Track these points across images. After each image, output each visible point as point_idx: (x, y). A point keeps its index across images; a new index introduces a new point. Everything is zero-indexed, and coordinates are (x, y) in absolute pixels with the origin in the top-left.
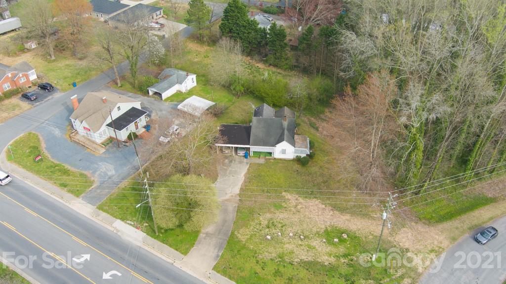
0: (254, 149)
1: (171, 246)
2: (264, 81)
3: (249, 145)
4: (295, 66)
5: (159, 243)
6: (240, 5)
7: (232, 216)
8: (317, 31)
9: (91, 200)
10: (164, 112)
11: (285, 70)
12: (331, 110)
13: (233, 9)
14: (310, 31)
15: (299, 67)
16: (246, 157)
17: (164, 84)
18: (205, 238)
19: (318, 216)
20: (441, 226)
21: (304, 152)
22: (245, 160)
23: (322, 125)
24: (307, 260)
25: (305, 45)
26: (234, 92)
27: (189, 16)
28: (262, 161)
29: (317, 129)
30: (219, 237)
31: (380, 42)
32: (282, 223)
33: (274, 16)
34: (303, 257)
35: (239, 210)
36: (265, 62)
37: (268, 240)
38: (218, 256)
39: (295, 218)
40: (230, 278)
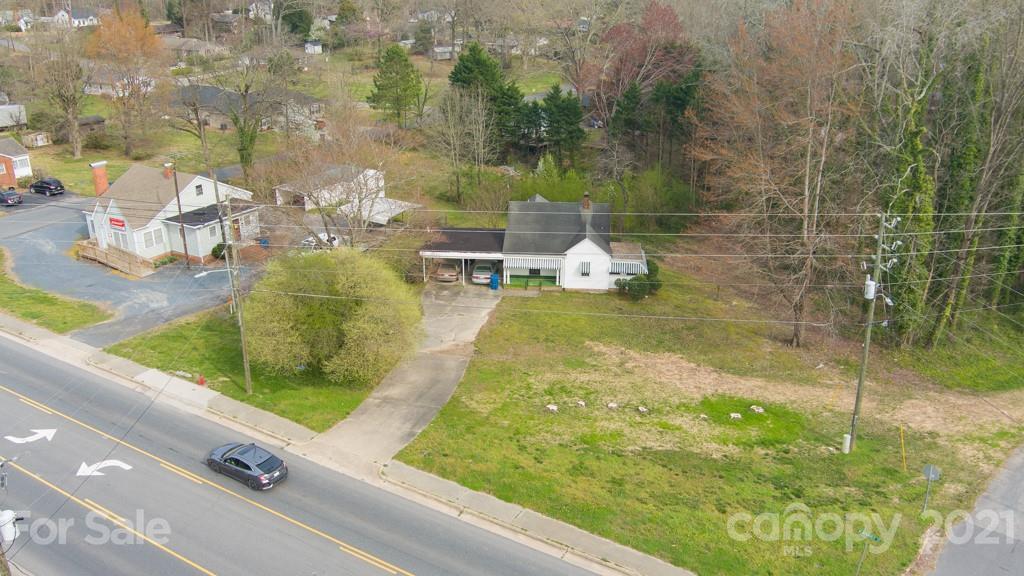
0: (511, 262)
1: (282, 414)
5: (254, 409)
7: (453, 374)
16: (491, 285)
18: (378, 406)
19: (680, 379)
22: (491, 291)
24: (660, 448)
30: (419, 404)
32: (586, 389)
34: (649, 444)
35: (472, 367)
37: (552, 412)
38: (411, 434)
39: (622, 382)
40: (444, 475)
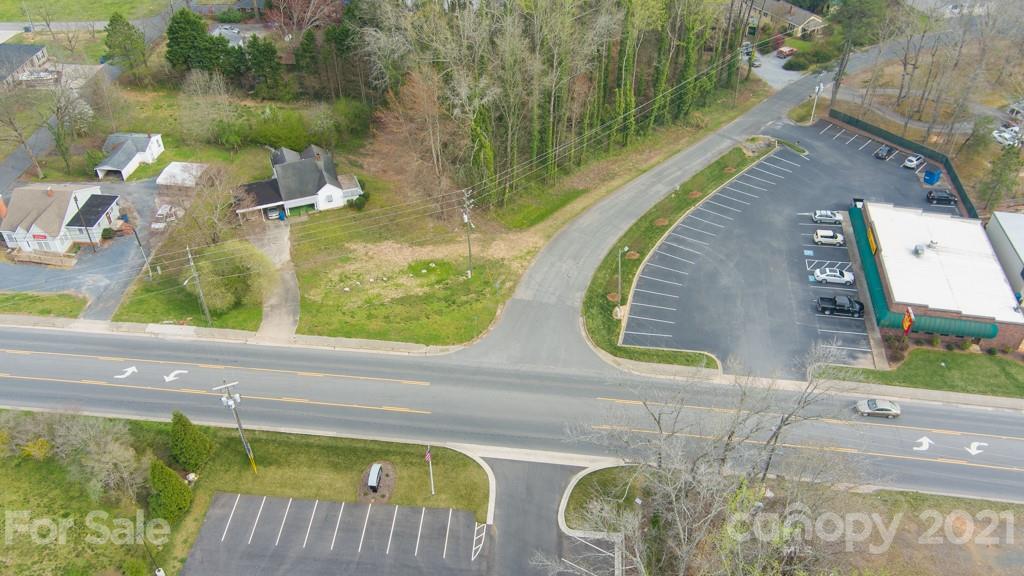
0: (288, 204)
1: (233, 328)
2: (266, 121)
3: (281, 200)
4: (301, 94)
5: (217, 329)
6: (192, 18)
7: (293, 283)
8: (320, 36)
9: (100, 315)
10: (135, 195)
11: (288, 102)
12: (371, 141)
13: (183, 25)
14: (310, 37)
15: (308, 94)
16: (281, 218)
17: (119, 156)
18: (271, 311)
19: (396, 256)
20: (533, 229)
21: (356, 192)
22: (282, 223)
23: (366, 162)
24: (398, 297)
25: (308, 60)
26: (227, 146)
27: (107, 49)
28: (304, 218)
29: (361, 167)
30: (288, 305)
31: (411, 34)
32: (357, 274)
33: (238, 25)
34: (393, 296)
35: (299, 276)
36: (255, 97)
37: (347, 291)
38: (296, 321)
39: (371, 265)
40: (320, 334)
